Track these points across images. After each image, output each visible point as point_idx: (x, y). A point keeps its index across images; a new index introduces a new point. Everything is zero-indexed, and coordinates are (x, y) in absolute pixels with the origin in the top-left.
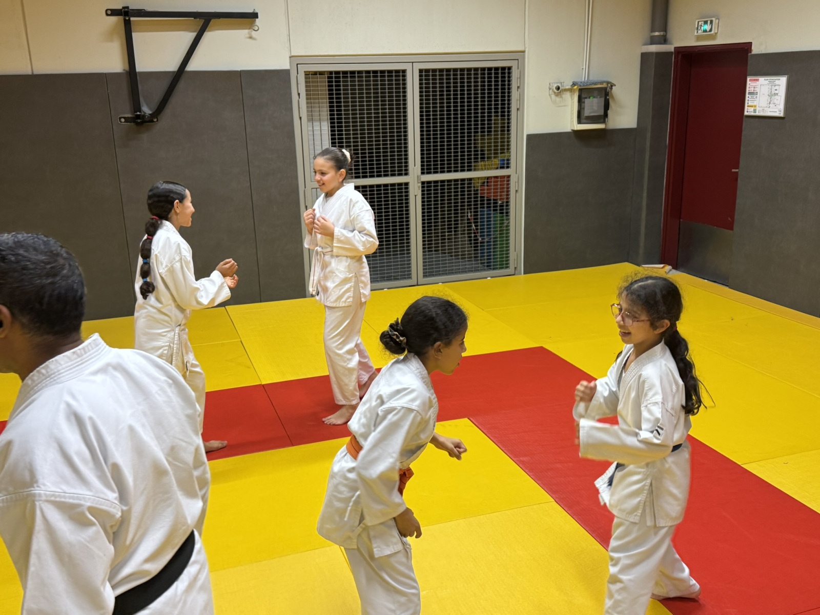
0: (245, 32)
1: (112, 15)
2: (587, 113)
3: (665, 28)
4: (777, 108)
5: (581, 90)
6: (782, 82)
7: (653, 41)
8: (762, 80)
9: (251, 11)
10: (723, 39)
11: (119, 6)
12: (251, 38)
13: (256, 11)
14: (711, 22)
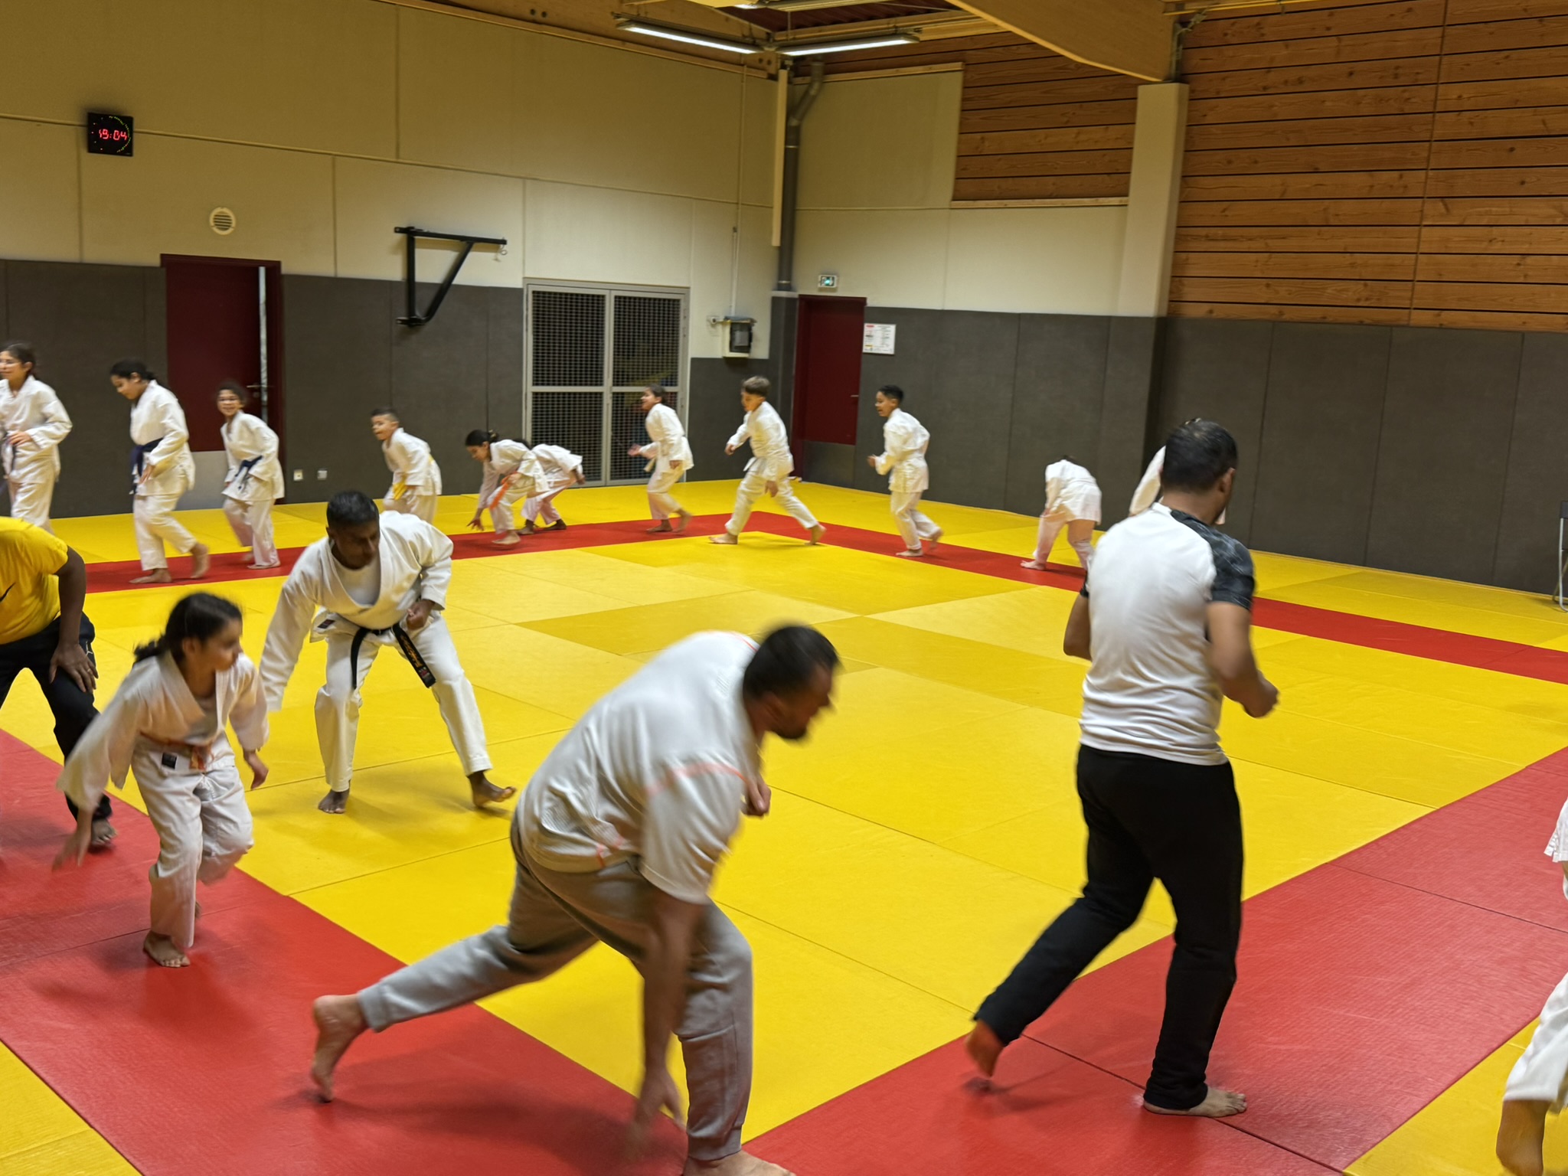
0: (491, 255)
1: (399, 232)
2: (737, 342)
3: (789, 278)
4: (889, 348)
5: (733, 325)
6: (892, 329)
7: (780, 288)
8: (877, 327)
9: (500, 238)
10: (842, 293)
11: (404, 225)
12: (497, 260)
13: (506, 239)
14: (833, 279)
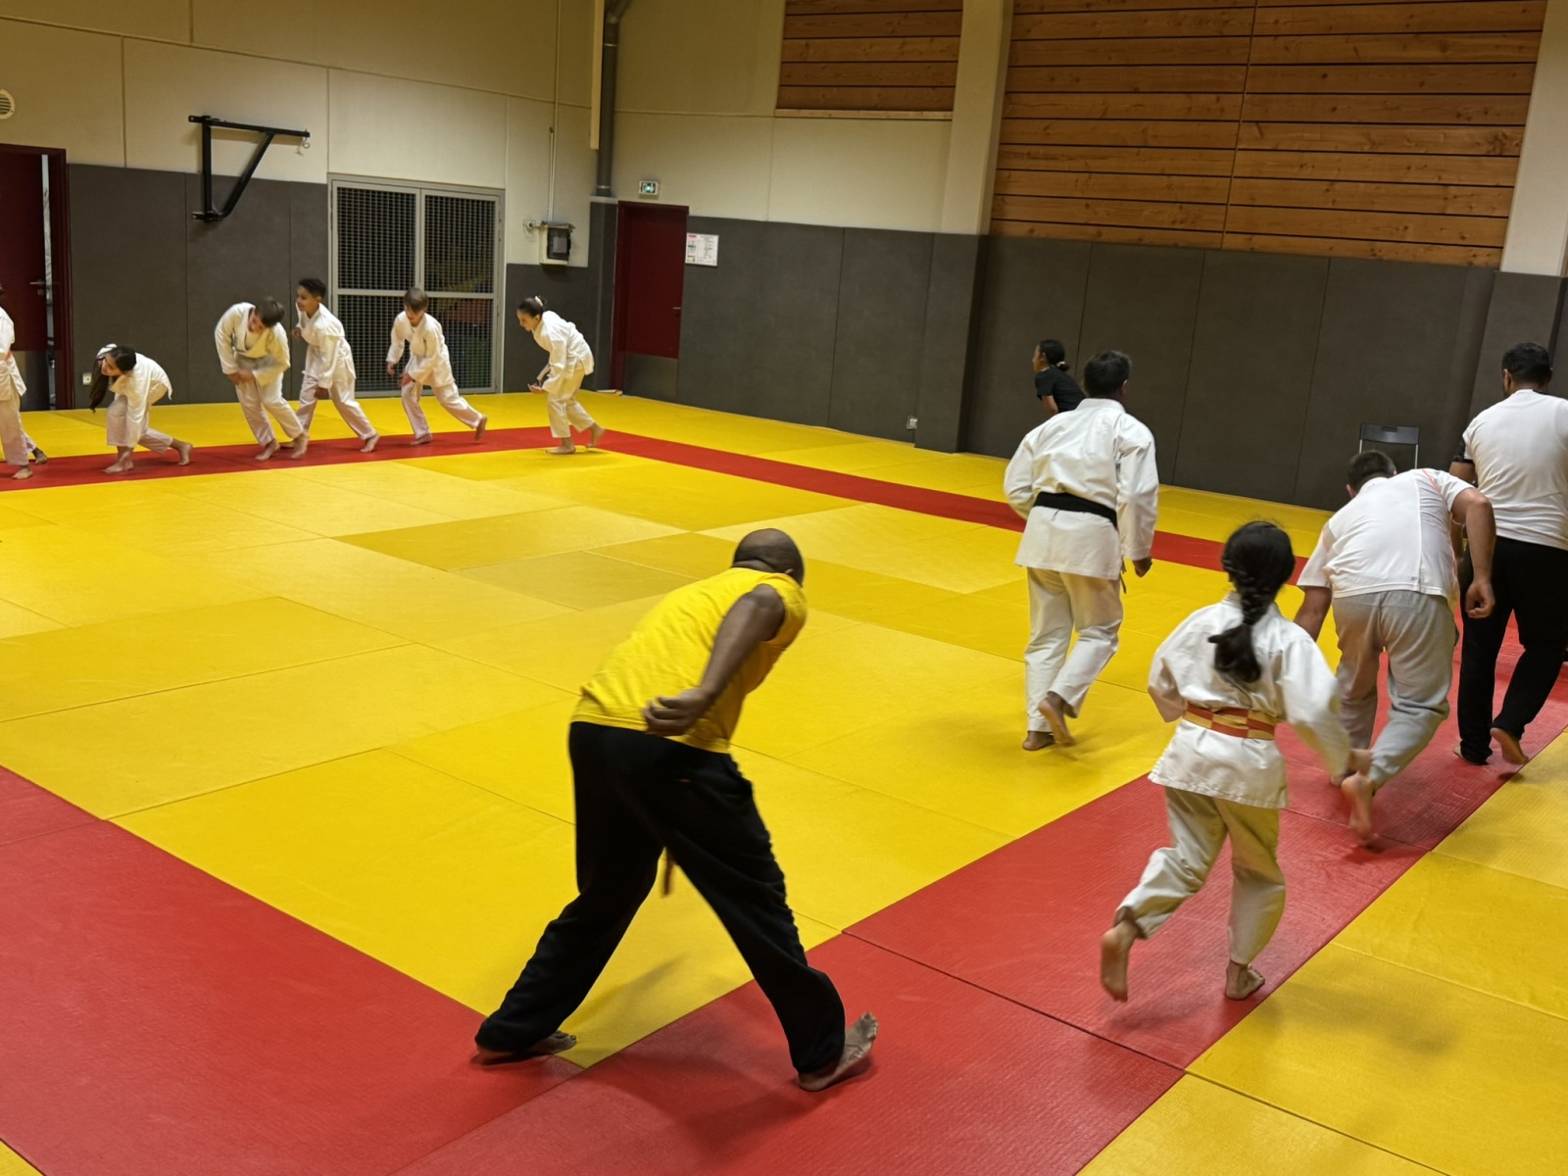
0: (294, 148)
1: (194, 121)
2: (556, 249)
3: (609, 183)
4: (711, 259)
5: (550, 230)
6: (715, 239)
7: (599, 193)
8: (699, 237)
9: (303, 130)
10: (662, 200)
11: (199, 114)
12: (299, 153)
13: (308, 131)
14: (654, 185)
